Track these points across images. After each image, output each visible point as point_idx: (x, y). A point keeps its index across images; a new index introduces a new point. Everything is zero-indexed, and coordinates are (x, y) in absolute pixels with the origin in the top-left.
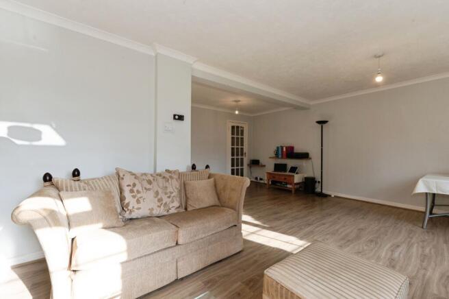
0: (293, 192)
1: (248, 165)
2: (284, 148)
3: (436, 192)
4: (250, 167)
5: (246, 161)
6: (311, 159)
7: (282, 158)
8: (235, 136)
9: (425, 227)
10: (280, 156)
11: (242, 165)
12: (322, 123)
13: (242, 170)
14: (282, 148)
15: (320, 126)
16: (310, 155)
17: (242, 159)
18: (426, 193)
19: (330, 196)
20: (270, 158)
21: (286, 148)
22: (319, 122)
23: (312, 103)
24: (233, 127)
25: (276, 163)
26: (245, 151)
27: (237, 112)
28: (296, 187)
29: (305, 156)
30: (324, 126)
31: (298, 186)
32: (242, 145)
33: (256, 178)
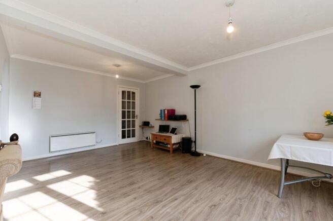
0: (171, 152)
1: (140, 126)
2: (166, 111)
3: (290, 158)
4: (143, 128)
5: (138, 123)
6: (188, 120)
7: (165, 120)
8: (126, 100)
9: (280, 196)
10: (163, 118)
11: (134, 126)
12: (195, 87)
13: (134, 131)
14: (164, 110)
15: (193, 90)
16: (188, 118)
17: (134, 121)
18: (281, 159)
19: (203, 154)
20: (156, 120)
21: (168, 110)
22: (193, 87)
23: (189, 70)
24: (123, 92)
25: (161, 124)
26: (136, 114)
27: (117, 76)
28: (174, 147)
29: (183, 118)
30: (197, 90)
31: (177, 146)
32: (134, 108)
33: (147, 138)
